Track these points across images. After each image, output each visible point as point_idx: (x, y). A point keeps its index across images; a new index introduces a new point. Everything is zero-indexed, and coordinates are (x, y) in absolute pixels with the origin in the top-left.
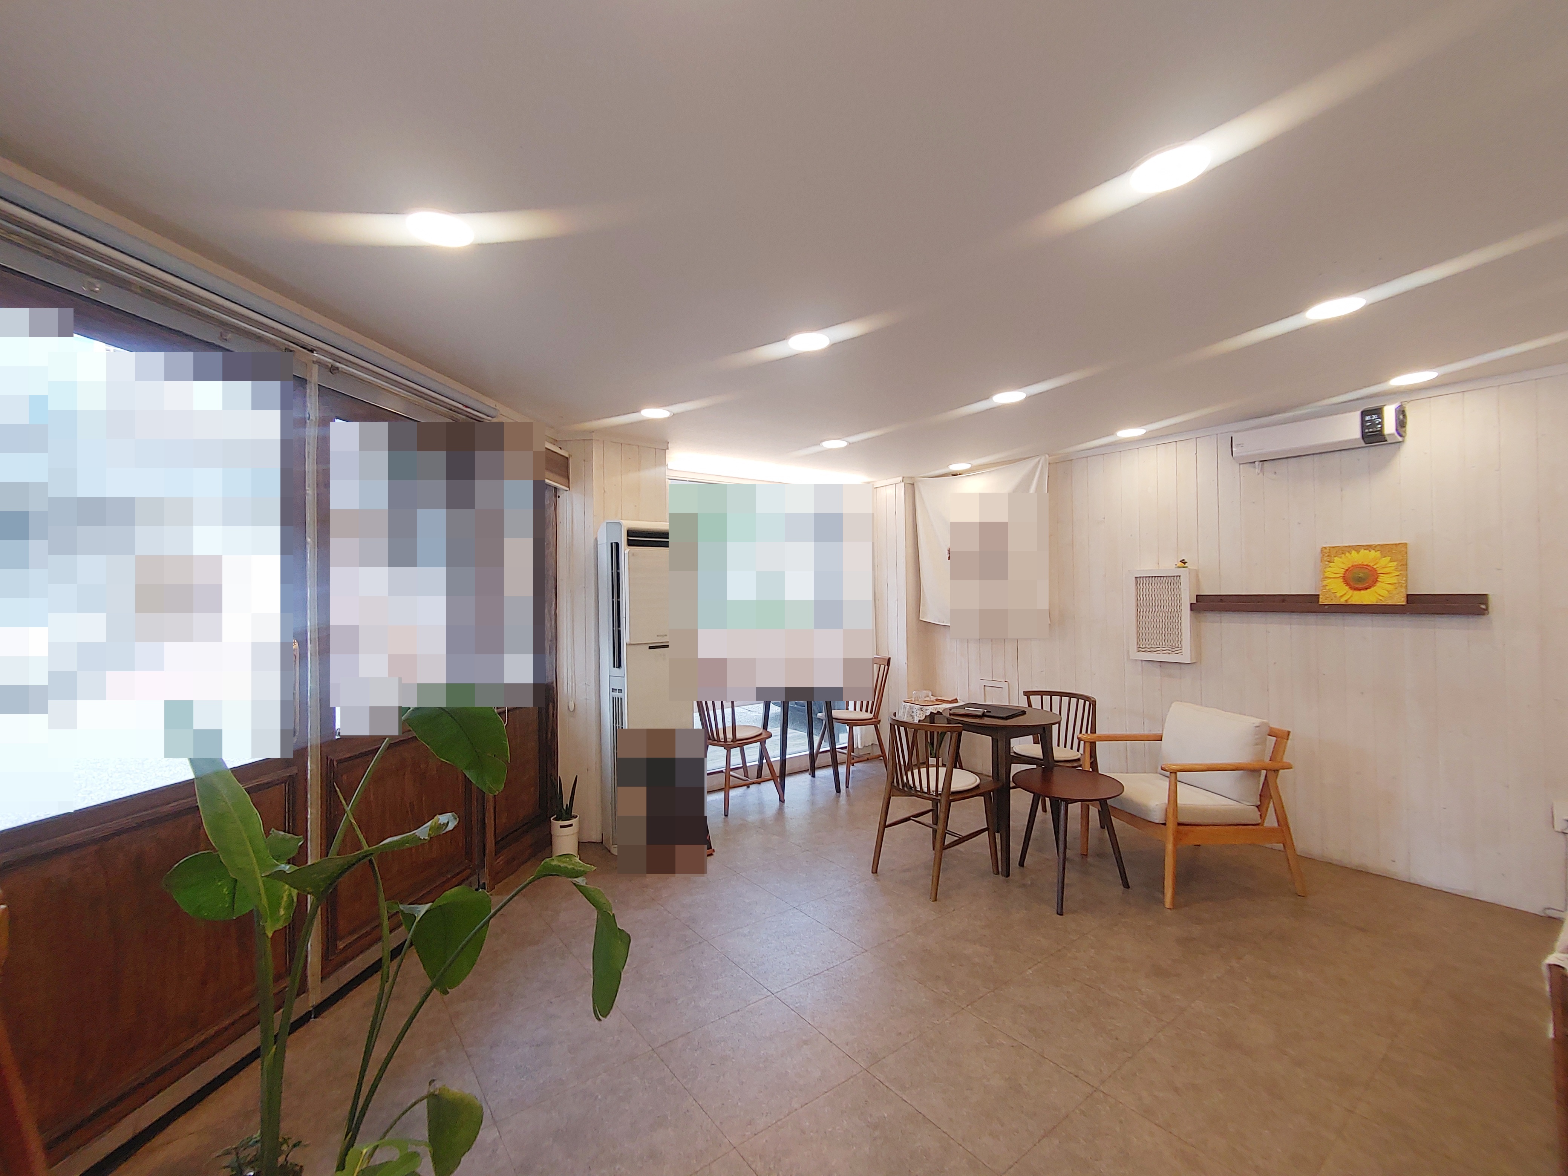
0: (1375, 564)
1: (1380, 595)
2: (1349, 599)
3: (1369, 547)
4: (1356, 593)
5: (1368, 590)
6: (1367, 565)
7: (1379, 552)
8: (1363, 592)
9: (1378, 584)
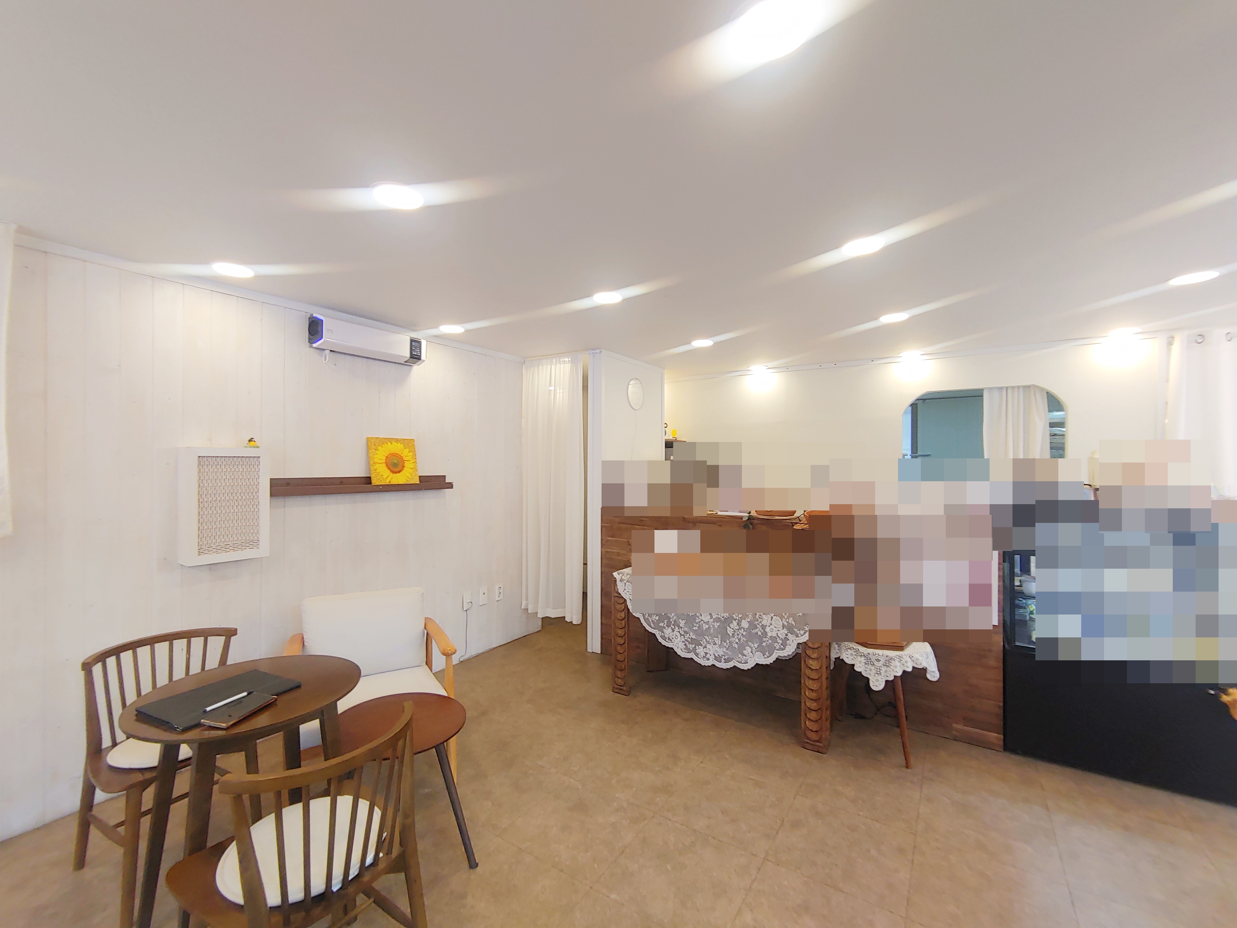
0: (402, 453)
1: (406, 476)
2: (391, 480)
3: (397, 440)
4: (395, 475)
5: (401, 473)
6: (397, 454)
7: (402, 444)
8: (398, 474)
9: (405, 468)
